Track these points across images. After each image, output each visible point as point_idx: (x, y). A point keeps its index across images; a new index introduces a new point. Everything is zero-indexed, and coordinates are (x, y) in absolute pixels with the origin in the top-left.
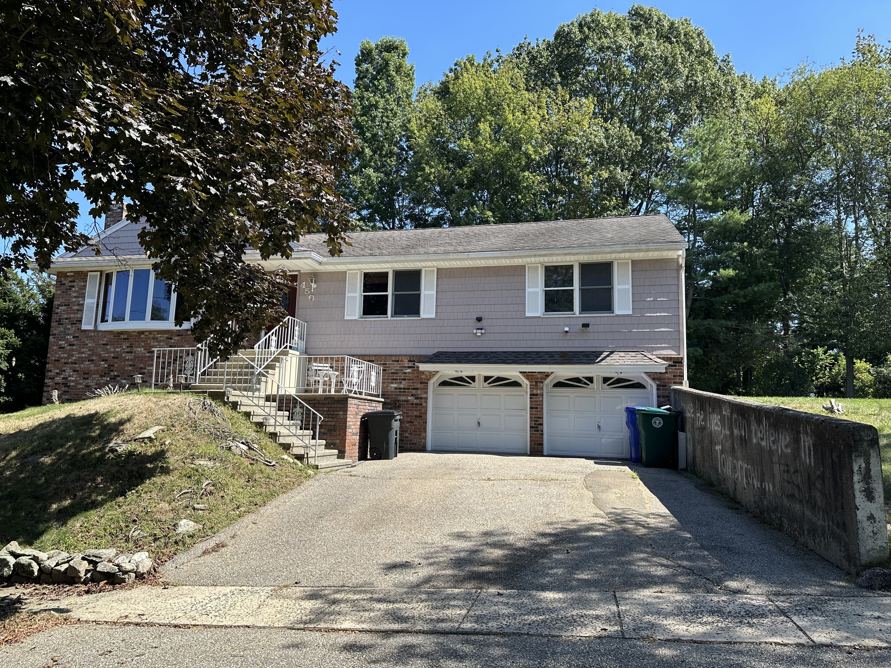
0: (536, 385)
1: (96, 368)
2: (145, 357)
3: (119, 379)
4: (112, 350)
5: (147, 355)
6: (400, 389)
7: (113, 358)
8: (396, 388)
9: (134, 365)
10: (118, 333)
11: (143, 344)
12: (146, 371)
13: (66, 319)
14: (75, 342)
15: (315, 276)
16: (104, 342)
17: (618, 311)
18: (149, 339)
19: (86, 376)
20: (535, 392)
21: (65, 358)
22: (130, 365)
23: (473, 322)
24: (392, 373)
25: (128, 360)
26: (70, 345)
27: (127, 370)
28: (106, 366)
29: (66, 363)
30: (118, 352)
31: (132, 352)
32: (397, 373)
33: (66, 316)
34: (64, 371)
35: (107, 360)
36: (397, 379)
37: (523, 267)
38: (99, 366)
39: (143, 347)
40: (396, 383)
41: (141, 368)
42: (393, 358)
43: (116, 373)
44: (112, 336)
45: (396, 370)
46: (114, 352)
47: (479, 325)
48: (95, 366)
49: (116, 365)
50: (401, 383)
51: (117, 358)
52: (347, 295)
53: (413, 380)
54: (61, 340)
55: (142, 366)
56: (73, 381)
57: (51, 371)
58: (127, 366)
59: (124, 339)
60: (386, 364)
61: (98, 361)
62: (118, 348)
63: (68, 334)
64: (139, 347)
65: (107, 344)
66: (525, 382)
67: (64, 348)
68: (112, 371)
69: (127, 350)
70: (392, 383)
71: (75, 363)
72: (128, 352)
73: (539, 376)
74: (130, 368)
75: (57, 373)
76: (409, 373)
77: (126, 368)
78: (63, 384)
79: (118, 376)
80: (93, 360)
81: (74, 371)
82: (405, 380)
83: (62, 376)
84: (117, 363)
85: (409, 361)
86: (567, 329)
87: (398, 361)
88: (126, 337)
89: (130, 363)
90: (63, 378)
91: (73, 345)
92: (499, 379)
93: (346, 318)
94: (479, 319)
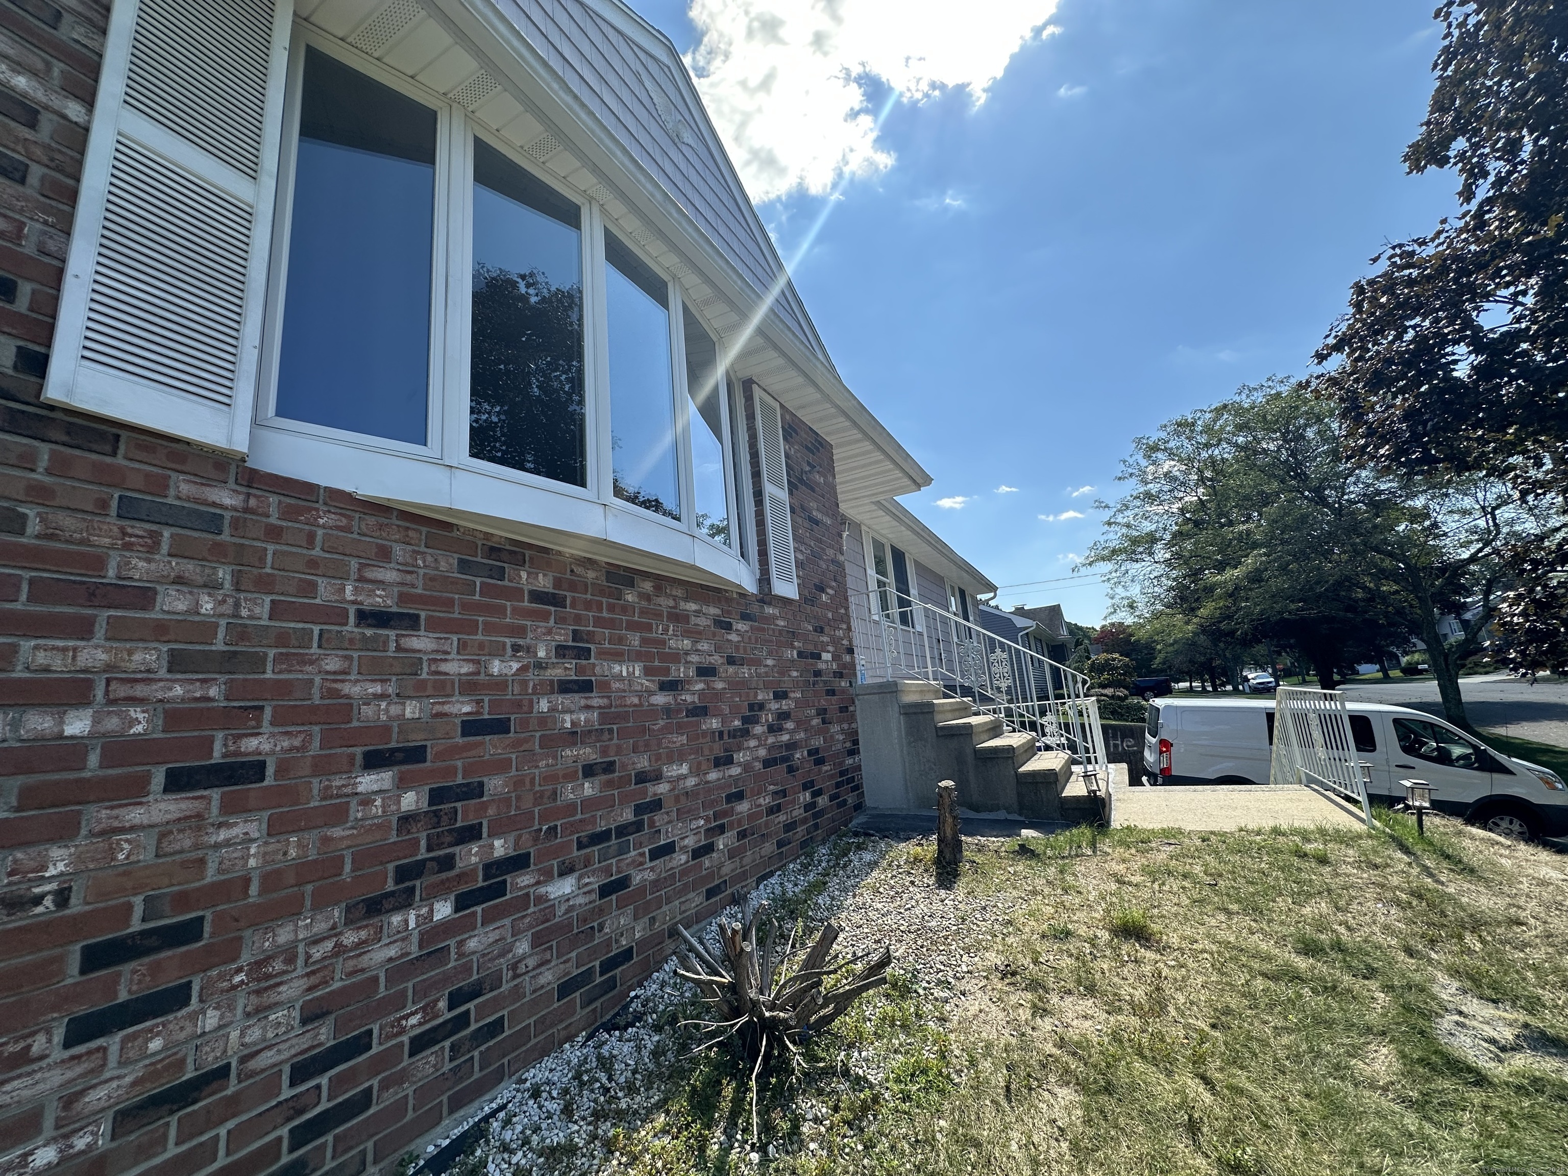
2: (654, 712)
3: (525, 880)
4: (456, 667)
5: (660, 699)
7: (472, 727)
9: (609, 767)
10: (493, 551)
11: (635, 640)
12: (663, 788)
16: (380, 600)
18: (658, 615)
22: (589, 771)
25: (573, 736)
27: (571, 808)
28: (410, 801)
30: (500, 684)
31: (585, 687)
35: (416, 754)
38: (338, 814)
39: (638, 656)
41: (642, 778)
43: (500, 848)
44: (447, 563)
46: (469, 687)
49: (495, 784)
51: (500, 727)
52: (868, 572)
55: (643, 763)
58: (570, 776)
59: (538, 597)
62: (498, 652)
64: (618, 656)
65: (411, 622)
68: (472, 834)
69: (557, 673)
72: (565, 687)
74: (588, 789)
77: (569, 793)
79: (518, 862)
84: (501, 766)
88: (544, 582)
89: (588, 753)
93: (873, 616)
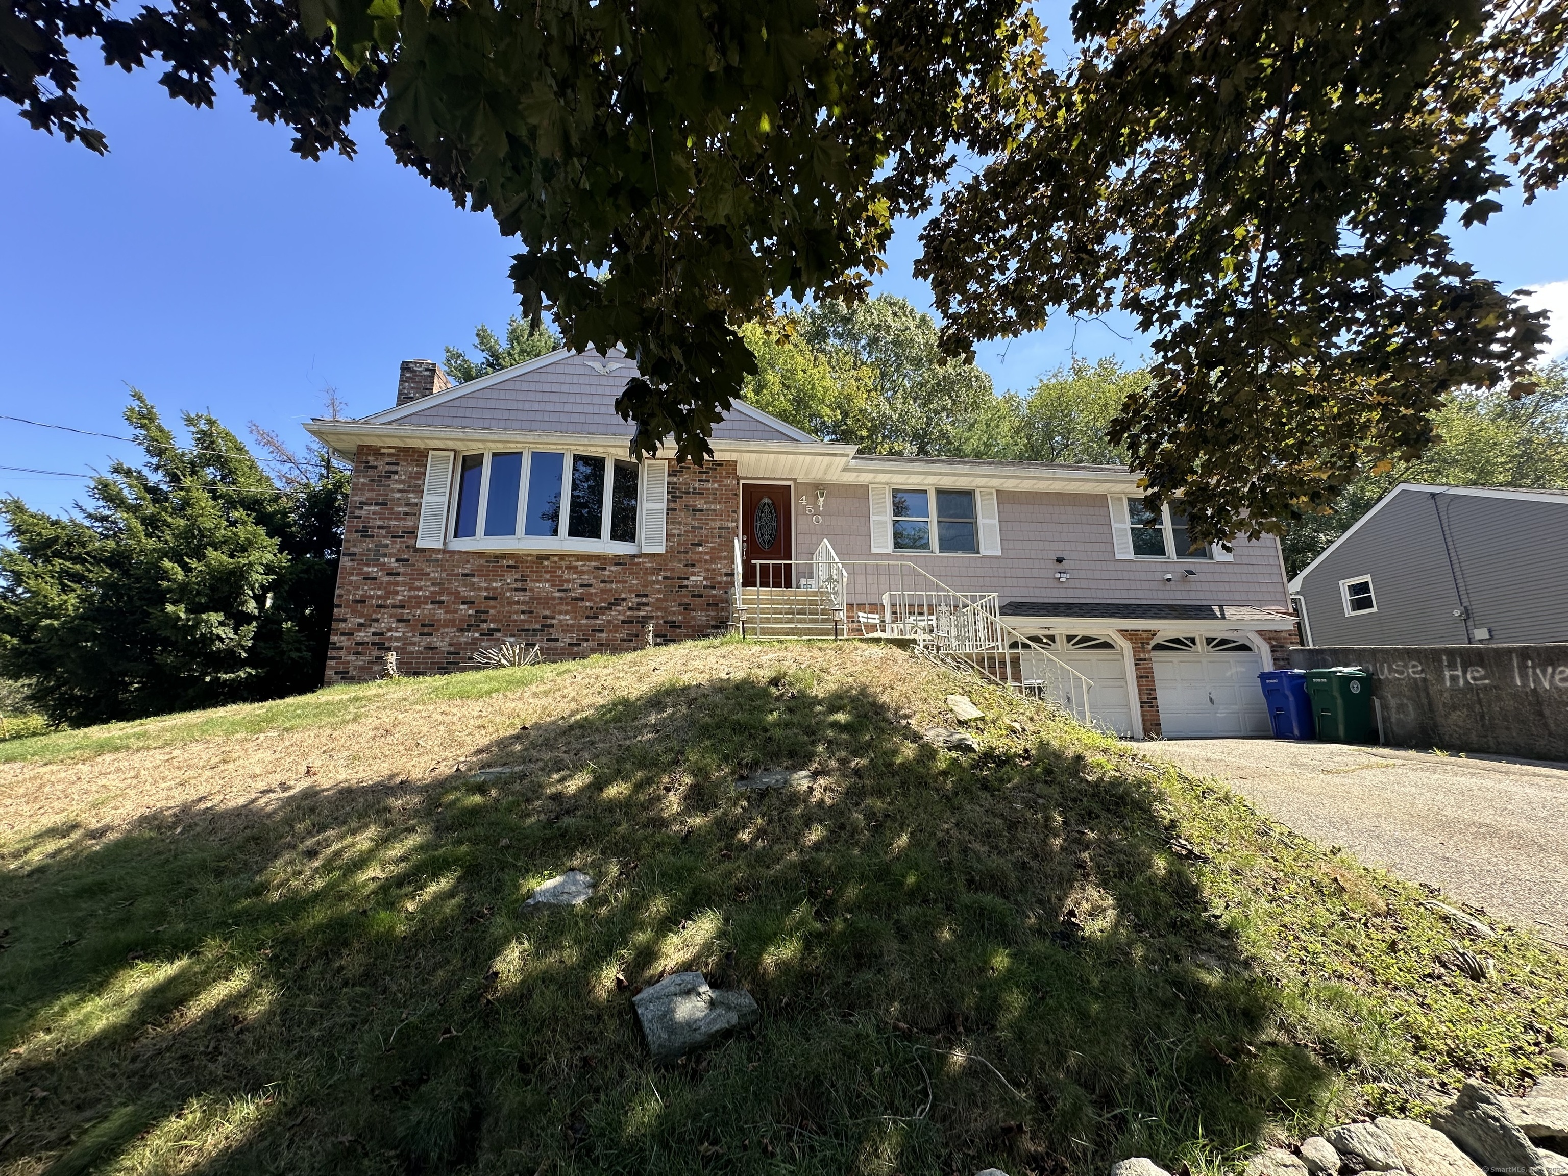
0: (1143, 647)
1: (448, 616)
2: (554, 598)
3: (499, 635)
4: (484, 585)
5: (558, 594)
7: (486, 598)
9: (532, 612)
10: (496, 557)
11: (548, 576)
12: (554, 621)
13: (380, 527)
14: (402, 570)
16: (466, 571)
18: (560, 568)
19: (426, 630)
20: (1142, 656)
21: (379, 597)
22: (523, 612)
23: (1052, 564)
25: (518, 603)
26: (388, 574)
27: (516, 621)
28: (470, 612)
29: (380, 606)
30: (496, 588)
31: (525, 590)
33: (379, 523)
34: (377, 620)
35: (473, 603)
37: (1104, 497)
38: (456, 612)
39: (548, 581)
41: (545, 617)
43: (492, 626)
44: (482, 562)
46: (486, 589)
47: (1060, 567)
48: (446, 612)
49: (492, 611)
51: (495, 599)
52: (873, 518)
54: (368, 565)
55: (547, 613)
56: (397, 639)
57: (345, 620)
58: (516, 613)
59: (508, 566)
61: (454, 603)
62: (496, 581)
63: (385, 555)
64: (540, 582)
65: (473, 575)
66: (1125, 645)
67: (375, 579)
68: (485, 621)
69: (515, 586)
71: (403, 607)
72: (516, 590)
73: (1145, 635)
74: (522, 617)
75: (360, 625)
77: (515, 617)
78: (373, 644)
79: (498, 630)
80: (442, 602)
81: (399, 621)
83: (373, 630)
84: (495, 607)
86: (1169, 576)
88: (511, 563)
89: (524, 608)
90: (374, 634)
91: (398, 574)
92: (1085, 639)
93: (874, 550)
94: (1060, 561)
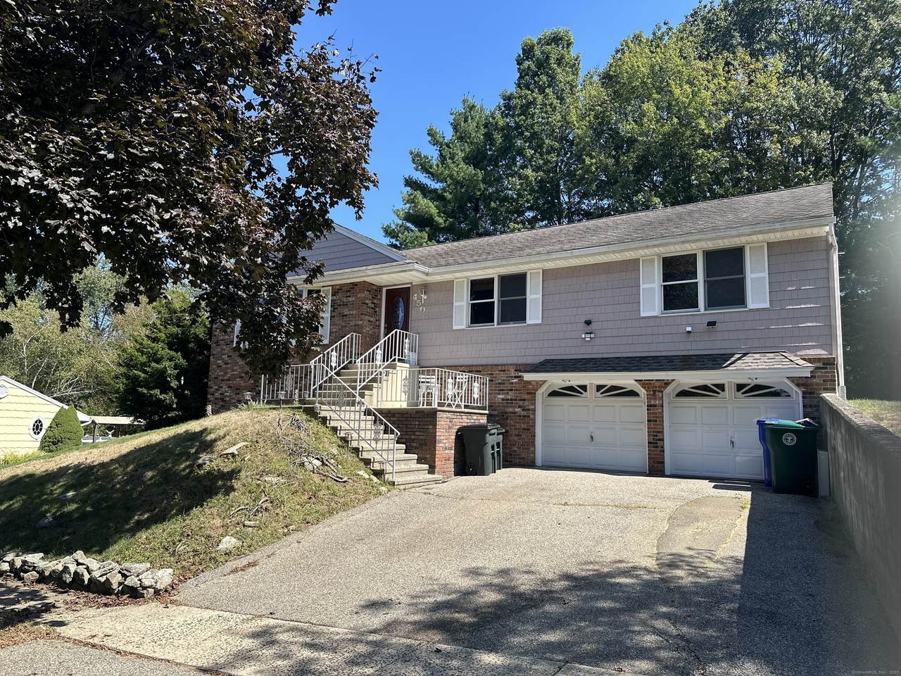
0: (654, 394)
1: (245, 384)
6: (508, 400)
8: (503, 399)
13: (222, 340)
14: (229, 361)
15: (425, 287)
17: (751, 304)
19: (237, 392)
20: (653, 402)
21: (222, 375)
23: (582, 326)
24: (500, 383)
26: (225, 364)
29: (222, 380)
32: (504, 384)
33: (222, 338)
34: (221, 387)
36: (504, 390)
37: (637, 261)
40: (503, 394)
42: (500, 368)
45: (503, 380)
47: (588, 329)
50: (508, 393)
52: (455, 304)
53: (520, 390)
54: (219, 360)
56: (228, 396)
57: (212, 388)
60: (493, 374)
63: (224, 354)
66: (642, 392)
67: (220, 366)
70: (499, 394)
71: (229, 380)
73: (657, 384)
75: (216, 389)
76: (516, 383)
78: (221, 399)
81: (229, 387)
82: (512, 390)
83: (220, 392)
85: (516, 371)
86: (689, 329)
87: (504, 371)
90: (221, 394)
91: (228, 364)
92: (614, 388)
93: (454, 328)
94: (588, 323)
